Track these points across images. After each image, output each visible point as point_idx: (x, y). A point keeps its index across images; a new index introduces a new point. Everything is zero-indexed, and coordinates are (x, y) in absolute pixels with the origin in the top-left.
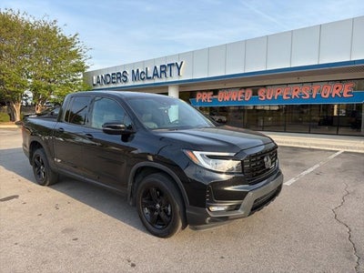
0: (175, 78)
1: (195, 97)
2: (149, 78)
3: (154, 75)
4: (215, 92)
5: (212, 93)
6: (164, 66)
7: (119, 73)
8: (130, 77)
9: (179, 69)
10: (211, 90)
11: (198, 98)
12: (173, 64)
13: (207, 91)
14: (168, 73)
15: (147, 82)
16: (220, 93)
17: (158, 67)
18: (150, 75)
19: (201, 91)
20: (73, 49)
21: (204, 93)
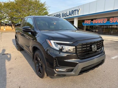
0: (77, 15)
1: (84, 22)
2: (67, 16)
3: (69, 14)
4: (92, 20)
5: (91, 20)
6: (73, 11)
7: (58, 15)
8: (61, 16)
9: (78, 12)
10: (90, 19)
11: (85, 22)
12: (76, 10)
13: (89, 20)
14: (74, 13)
15: (67, 17)
16: (94, 20)
17: (71, 11)
18: (68, 14)
19: (87, 20)
20: (44, 7)
21: (88, 21)
